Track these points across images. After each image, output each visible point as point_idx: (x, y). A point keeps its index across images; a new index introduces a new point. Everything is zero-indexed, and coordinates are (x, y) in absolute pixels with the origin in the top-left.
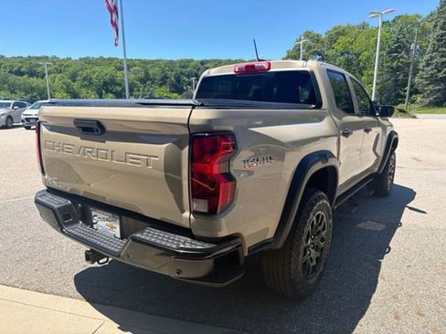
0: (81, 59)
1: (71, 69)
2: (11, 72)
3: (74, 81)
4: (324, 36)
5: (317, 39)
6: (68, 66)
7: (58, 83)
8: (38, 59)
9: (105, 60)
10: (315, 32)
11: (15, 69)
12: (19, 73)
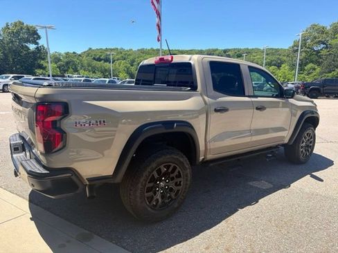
0: (138, 50)
1: (131, 57)
2: (94, 59)
3: (132, 66)
4: (328, 28)
5: (322, 31)
6: (130, 55)
7: (122, 67)
8: (111, 50)
9: (154, 50)
10: (321, 25)
11: (98, 56)
12: (99, 60)
